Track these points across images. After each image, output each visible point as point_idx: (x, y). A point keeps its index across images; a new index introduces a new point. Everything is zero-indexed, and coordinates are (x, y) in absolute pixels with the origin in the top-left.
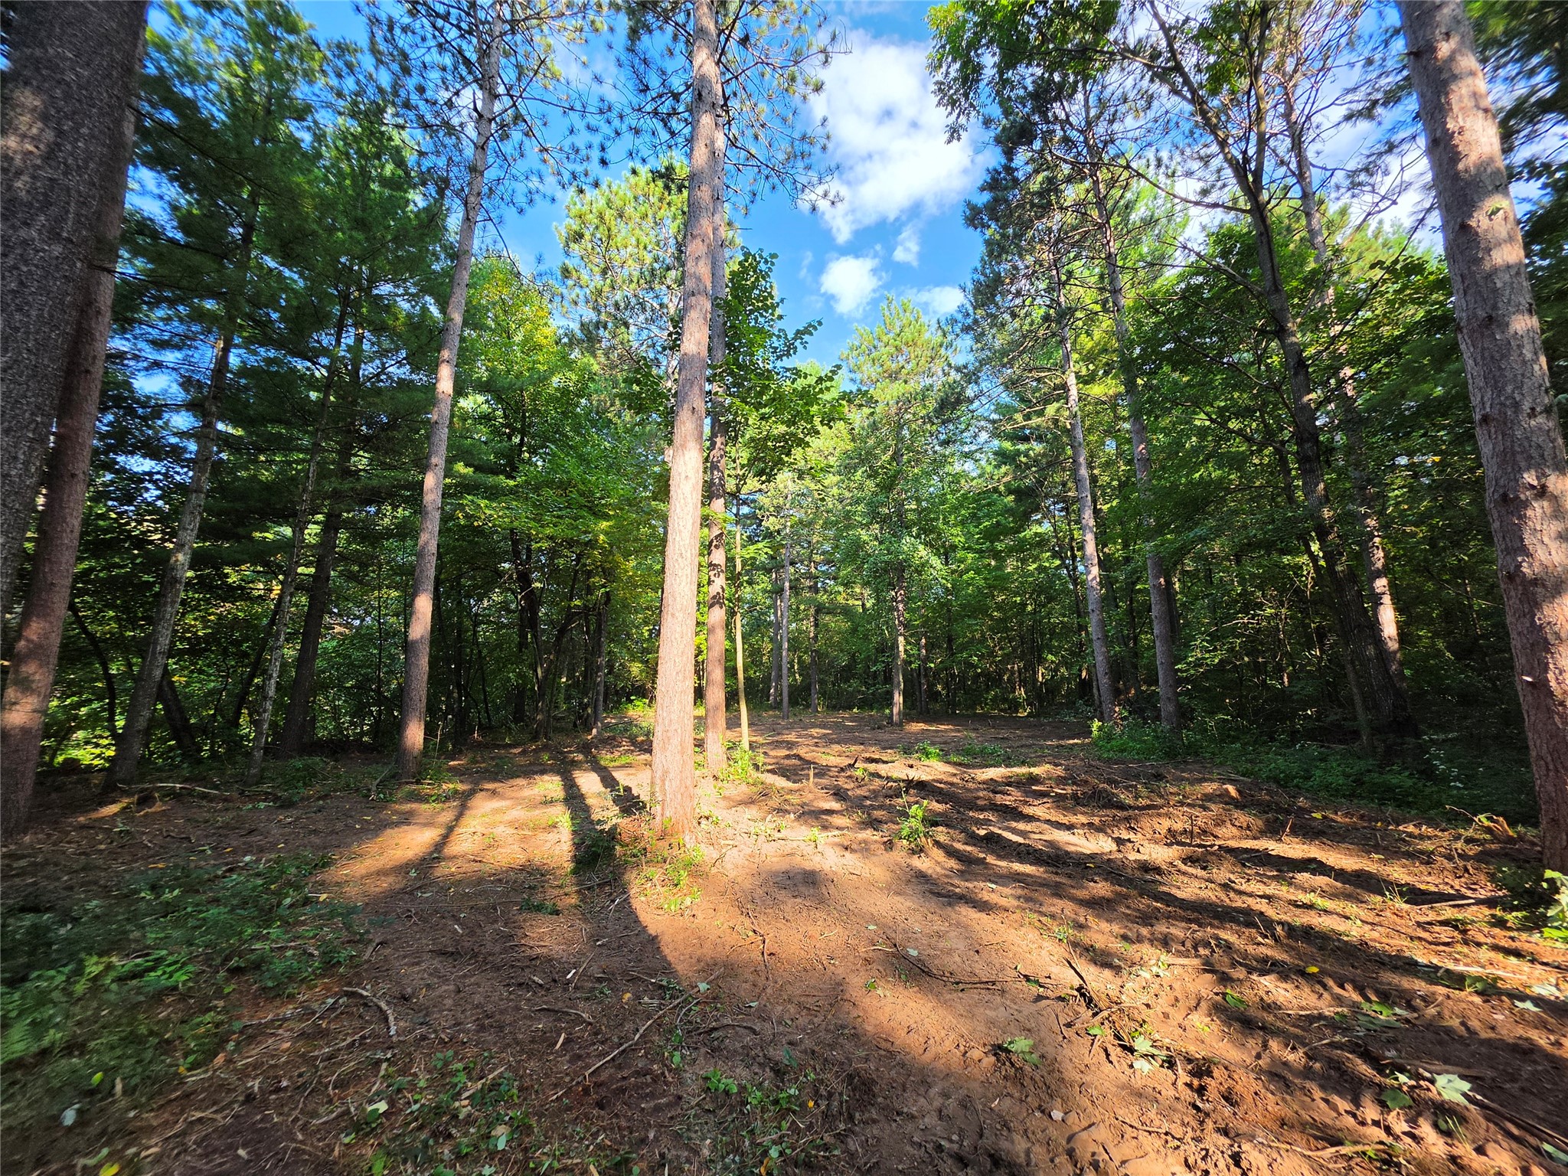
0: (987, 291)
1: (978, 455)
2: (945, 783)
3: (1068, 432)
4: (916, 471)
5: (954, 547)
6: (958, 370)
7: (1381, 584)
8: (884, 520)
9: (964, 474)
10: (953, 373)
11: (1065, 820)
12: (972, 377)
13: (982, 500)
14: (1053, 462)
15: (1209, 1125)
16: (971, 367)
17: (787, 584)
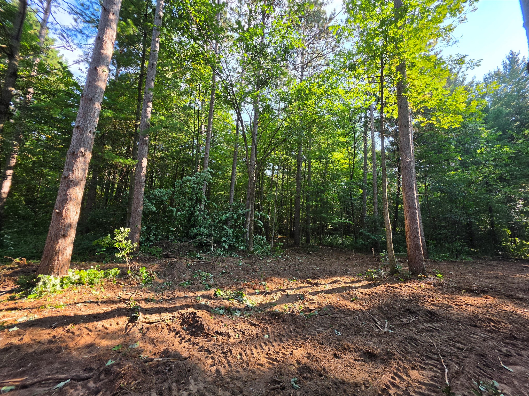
7: (10, 172)
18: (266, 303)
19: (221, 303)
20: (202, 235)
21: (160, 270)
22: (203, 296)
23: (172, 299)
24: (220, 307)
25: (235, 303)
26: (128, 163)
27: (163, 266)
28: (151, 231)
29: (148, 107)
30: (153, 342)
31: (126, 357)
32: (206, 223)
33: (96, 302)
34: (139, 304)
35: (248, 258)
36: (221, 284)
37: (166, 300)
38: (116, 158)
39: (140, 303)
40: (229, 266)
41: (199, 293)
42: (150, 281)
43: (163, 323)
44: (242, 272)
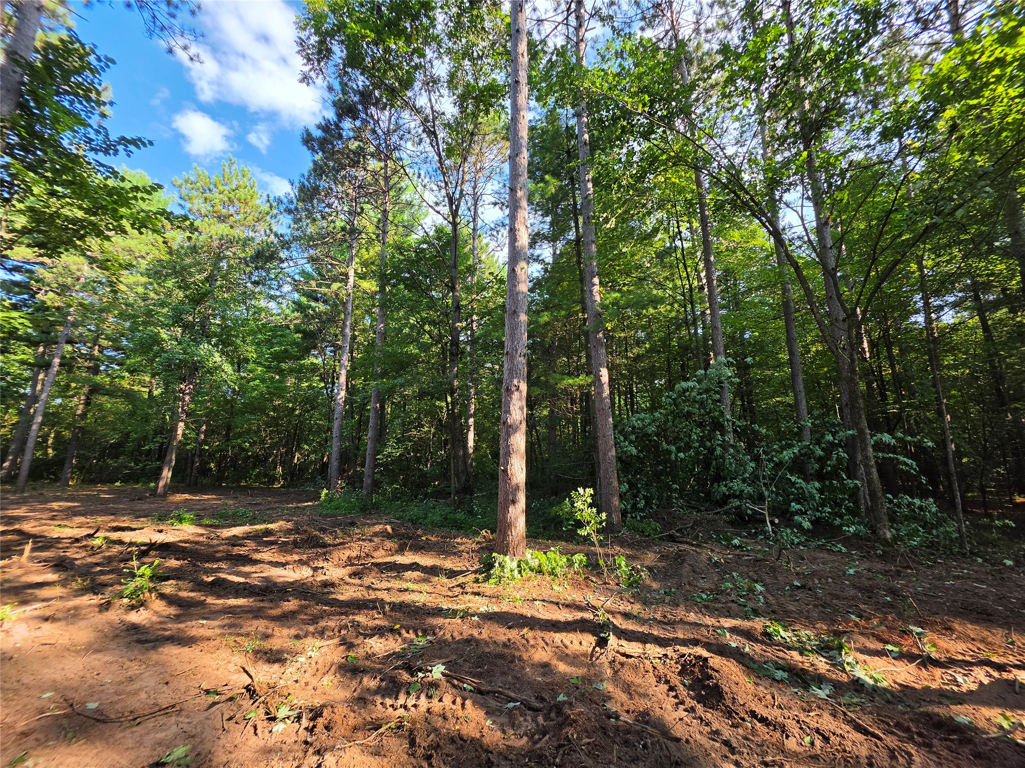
0: (308, 194)
1: (280, 300)
2: (192, 542)
3: (344, 304)
4: (226, 296)
5: (247, 361)
6: (276, 235)
7: (471, 421)
8: (186, 327)
9: (267, 310)
10: (272, 236)
11: (282, 560)
12: (286, 245)
13: (277, 332)
14: (330, 319)
15: (311, 750)
16: (286, 238)
17: (57, 361)
18: (927, 689)
19: (781, 654)
20: (740, 496)
21: (659, 564)
22: (734, 630)
23: (669, 623)
24: (776, 663)
25: (821, 664)
26: (581, 383)
27: (663, 557)
28: (639, 492)
29: (594, 285)
30: (628, 688)
31: (583, 698)
32: (745, 471)
33: (557, 604)
34: (611, 619)
35: (879, 556)
36: (787, 613)
37: (660, 622)
38: (563, 379)
39: (614, 617)
40: (814, 574)
41: (728, 623)
42: (636, 582)
43: (647, 662)
44: (852, 592)
